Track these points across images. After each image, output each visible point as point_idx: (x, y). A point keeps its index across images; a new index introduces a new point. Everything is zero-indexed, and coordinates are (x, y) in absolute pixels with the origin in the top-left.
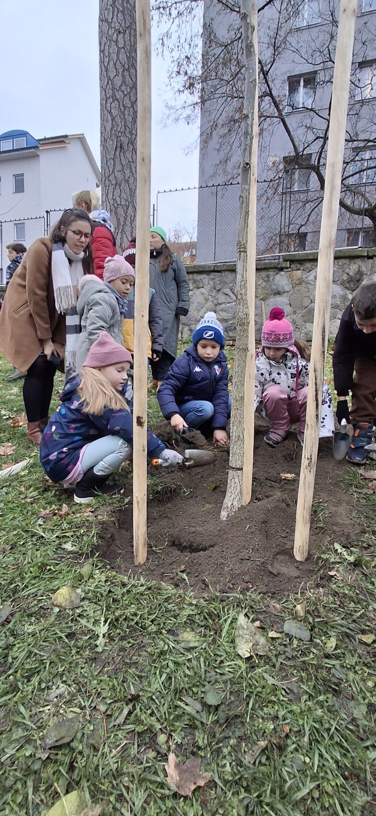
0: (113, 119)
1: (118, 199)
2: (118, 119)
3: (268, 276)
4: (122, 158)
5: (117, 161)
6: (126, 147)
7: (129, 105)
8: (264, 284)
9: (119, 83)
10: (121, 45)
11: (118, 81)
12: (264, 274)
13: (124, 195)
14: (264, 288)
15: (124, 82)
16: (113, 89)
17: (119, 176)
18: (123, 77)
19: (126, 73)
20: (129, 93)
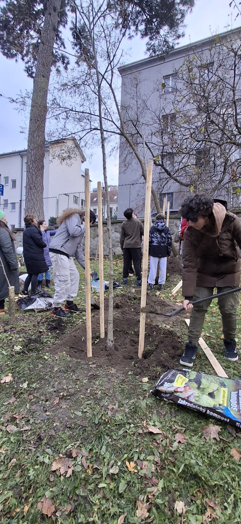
0: (29, 179)
1: (29, 206)
2: (30, 179)
3: (95, 229)
4: (31, 192)
5: (29, 193)
6: (32, 188)
7: (34, 174)
8: (93, 232)
9: (31, 167)
10: (32, 154)
11: (31, 166)
12: (93, 228)
13: (31, 205)
14: (93, 234)
15: (33, 166)
16: (29, 168)
17: (30, 198)
18: (33, 164)
19: (34, 163)
20: (34, 170)
